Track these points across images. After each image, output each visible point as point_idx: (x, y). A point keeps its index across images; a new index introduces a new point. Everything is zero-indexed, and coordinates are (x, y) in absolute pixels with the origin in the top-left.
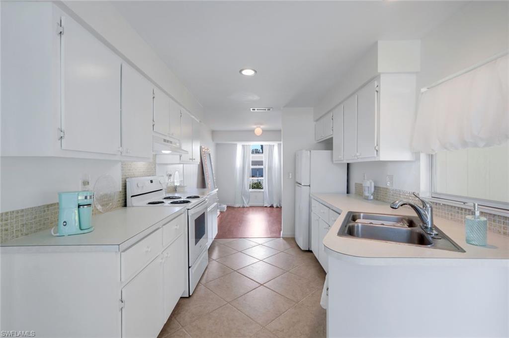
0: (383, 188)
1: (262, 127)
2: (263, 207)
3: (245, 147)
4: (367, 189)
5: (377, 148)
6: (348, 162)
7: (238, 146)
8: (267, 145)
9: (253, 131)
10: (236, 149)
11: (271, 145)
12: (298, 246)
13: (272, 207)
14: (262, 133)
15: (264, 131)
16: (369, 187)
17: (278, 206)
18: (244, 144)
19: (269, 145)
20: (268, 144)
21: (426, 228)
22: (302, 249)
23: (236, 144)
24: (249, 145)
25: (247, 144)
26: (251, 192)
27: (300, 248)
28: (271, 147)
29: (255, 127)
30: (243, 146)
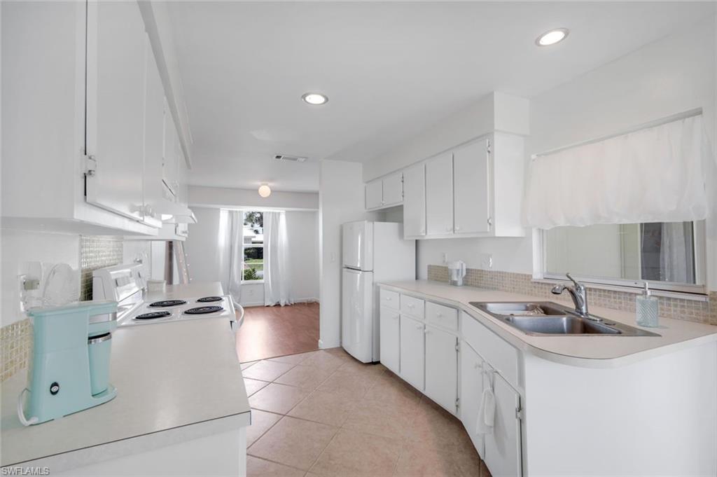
0: (476, 270)
1: (271, 184)
2: (263, 307)
3: (234, 214)
4: (455, 273)
5: (490, 221)
6: (417, 239)
7: (221, 212)
8: (270, 213)
9: (256, 190)
10: (219, 217)
11: (275, 213)
12: (353, 358)
13: (278, 305)
14: (271, 194)
15: (273, 191)
16: (458, 270)
17: (287, 303)
18: (231, 209)
19: (273, 213)
20: (272, 211)
21: (582, 313)
22: (364, 362)
23: (219, 209)
24: (240, 212)
25: (238, 210)
26: (243, 285)
27: (356, 360)
28: (276, 217)
29: (259, 183)
30: (231, 213)
